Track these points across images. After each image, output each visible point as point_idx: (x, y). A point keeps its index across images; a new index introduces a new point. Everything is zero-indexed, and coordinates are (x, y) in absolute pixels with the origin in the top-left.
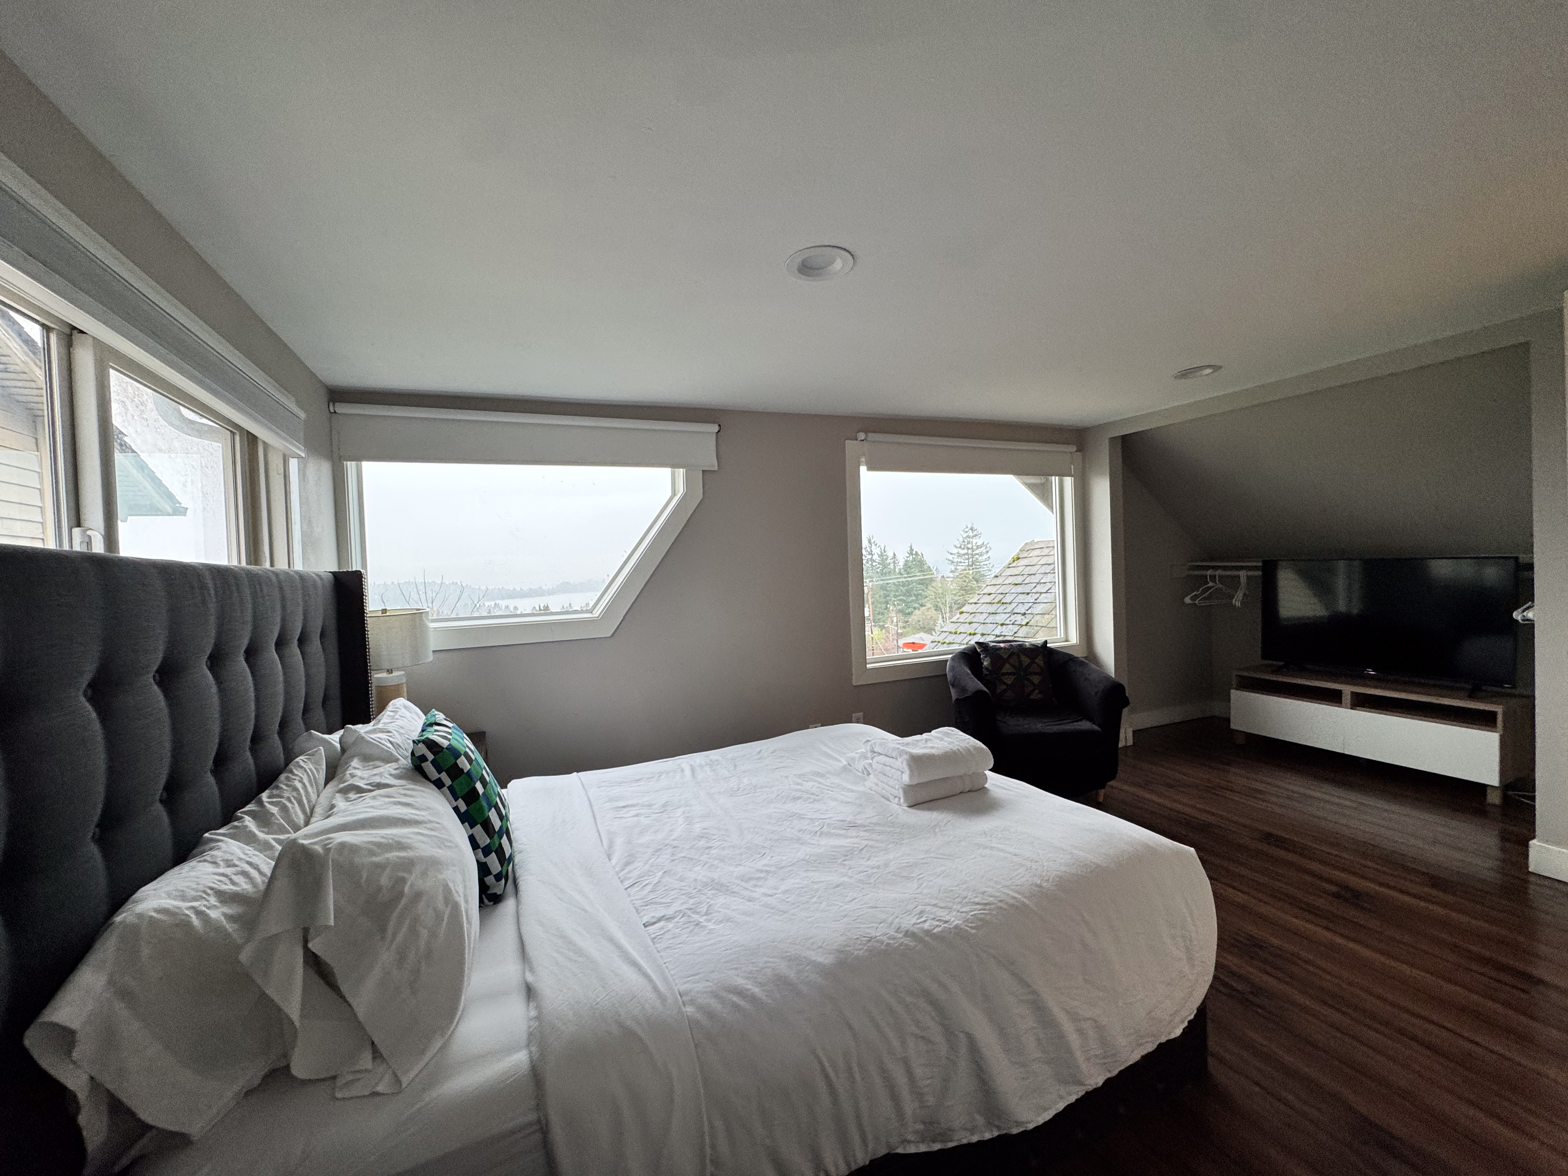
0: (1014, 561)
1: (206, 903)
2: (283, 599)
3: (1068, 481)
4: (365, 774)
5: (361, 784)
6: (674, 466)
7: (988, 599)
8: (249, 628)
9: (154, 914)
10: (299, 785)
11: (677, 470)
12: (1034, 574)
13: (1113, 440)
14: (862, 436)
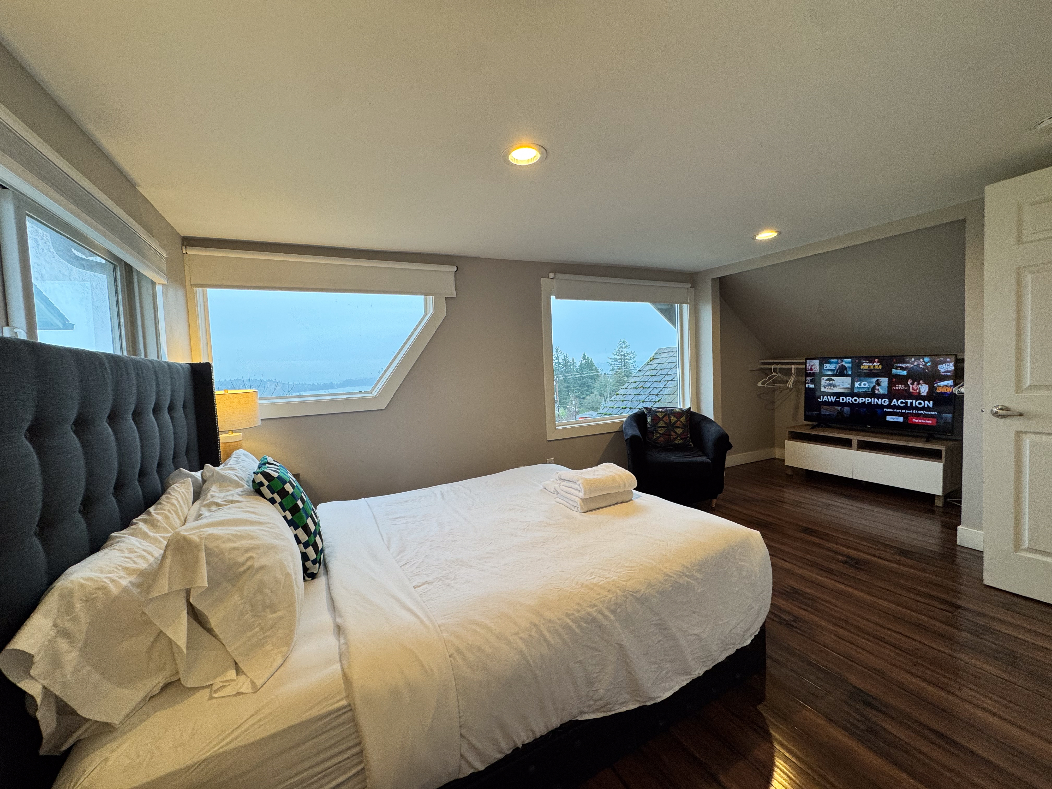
0: (651, 361)
1: (117, 575)
2: (157, 380)
3: (686, 307)
4: (222, 495)
5: (219, 501)
6: (426, 294)
7: (634, 385)
8: (134, 398)
9: (83, 582)
10: (175, 502)
11: (428, 297)
12: (664, 369)
13: (713, 280)
14: (552, 275)
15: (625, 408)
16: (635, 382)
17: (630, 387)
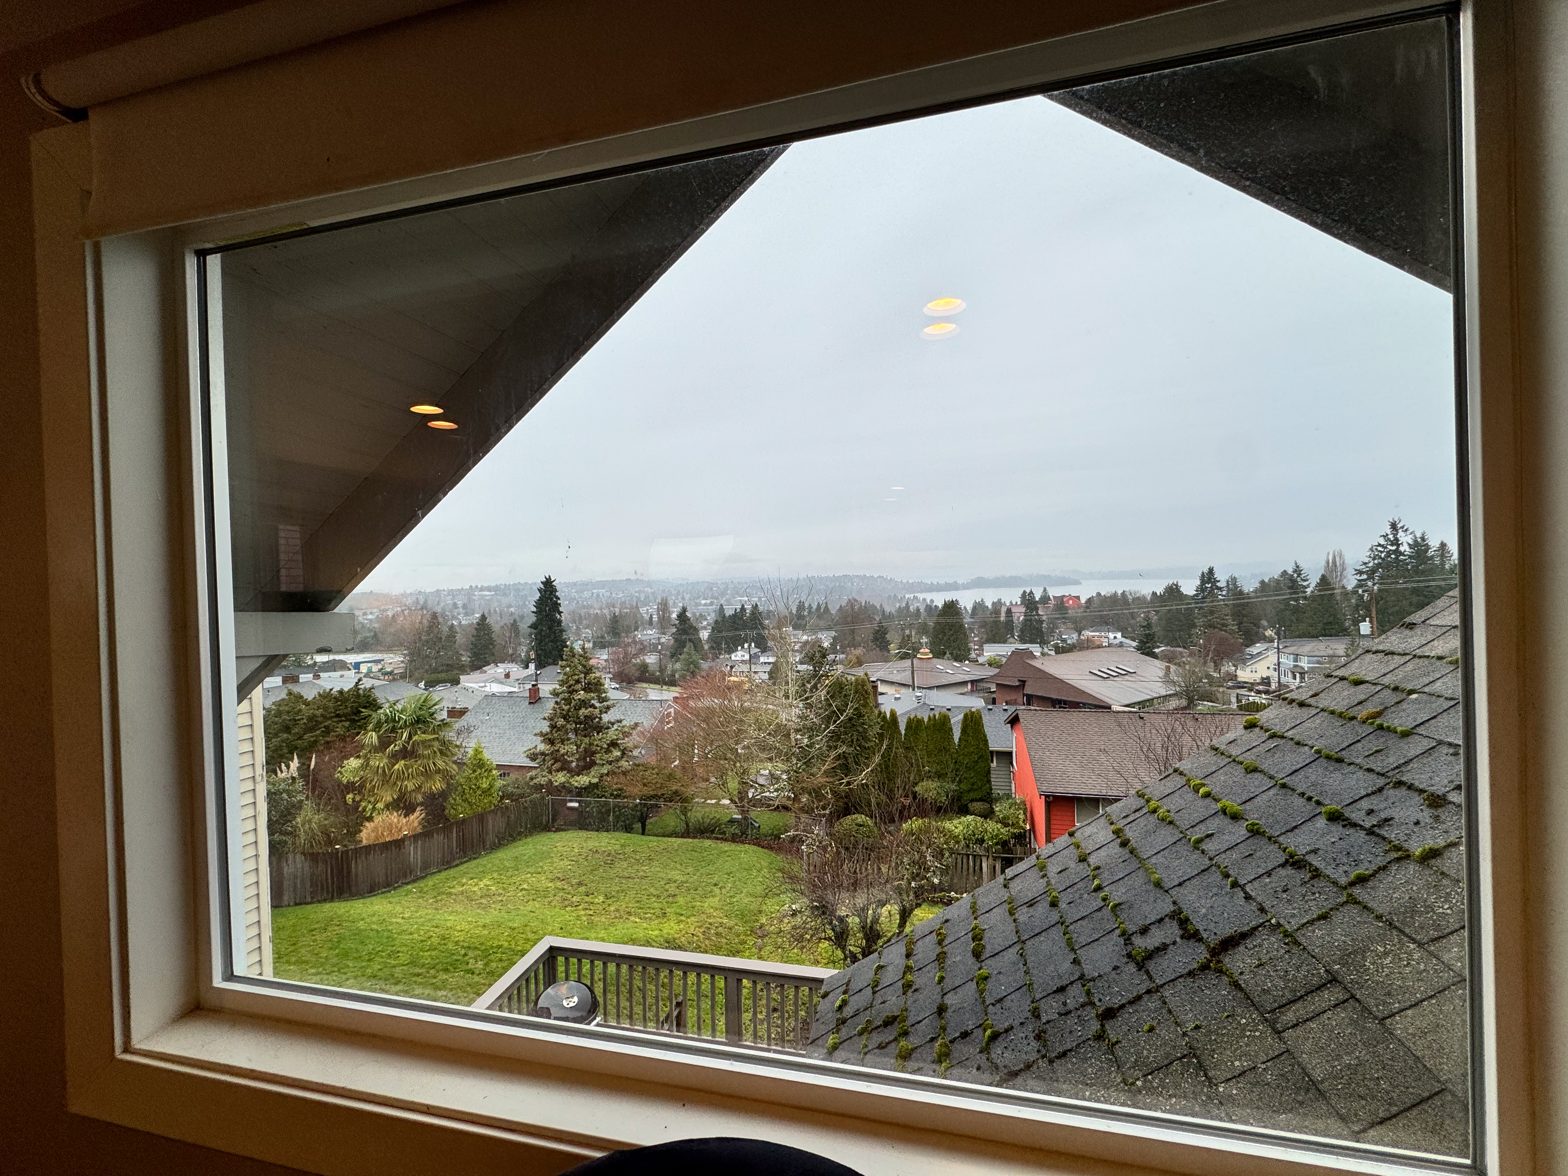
15: (1235, 817)
16: (1358, 683)
17: (1324, 701)
